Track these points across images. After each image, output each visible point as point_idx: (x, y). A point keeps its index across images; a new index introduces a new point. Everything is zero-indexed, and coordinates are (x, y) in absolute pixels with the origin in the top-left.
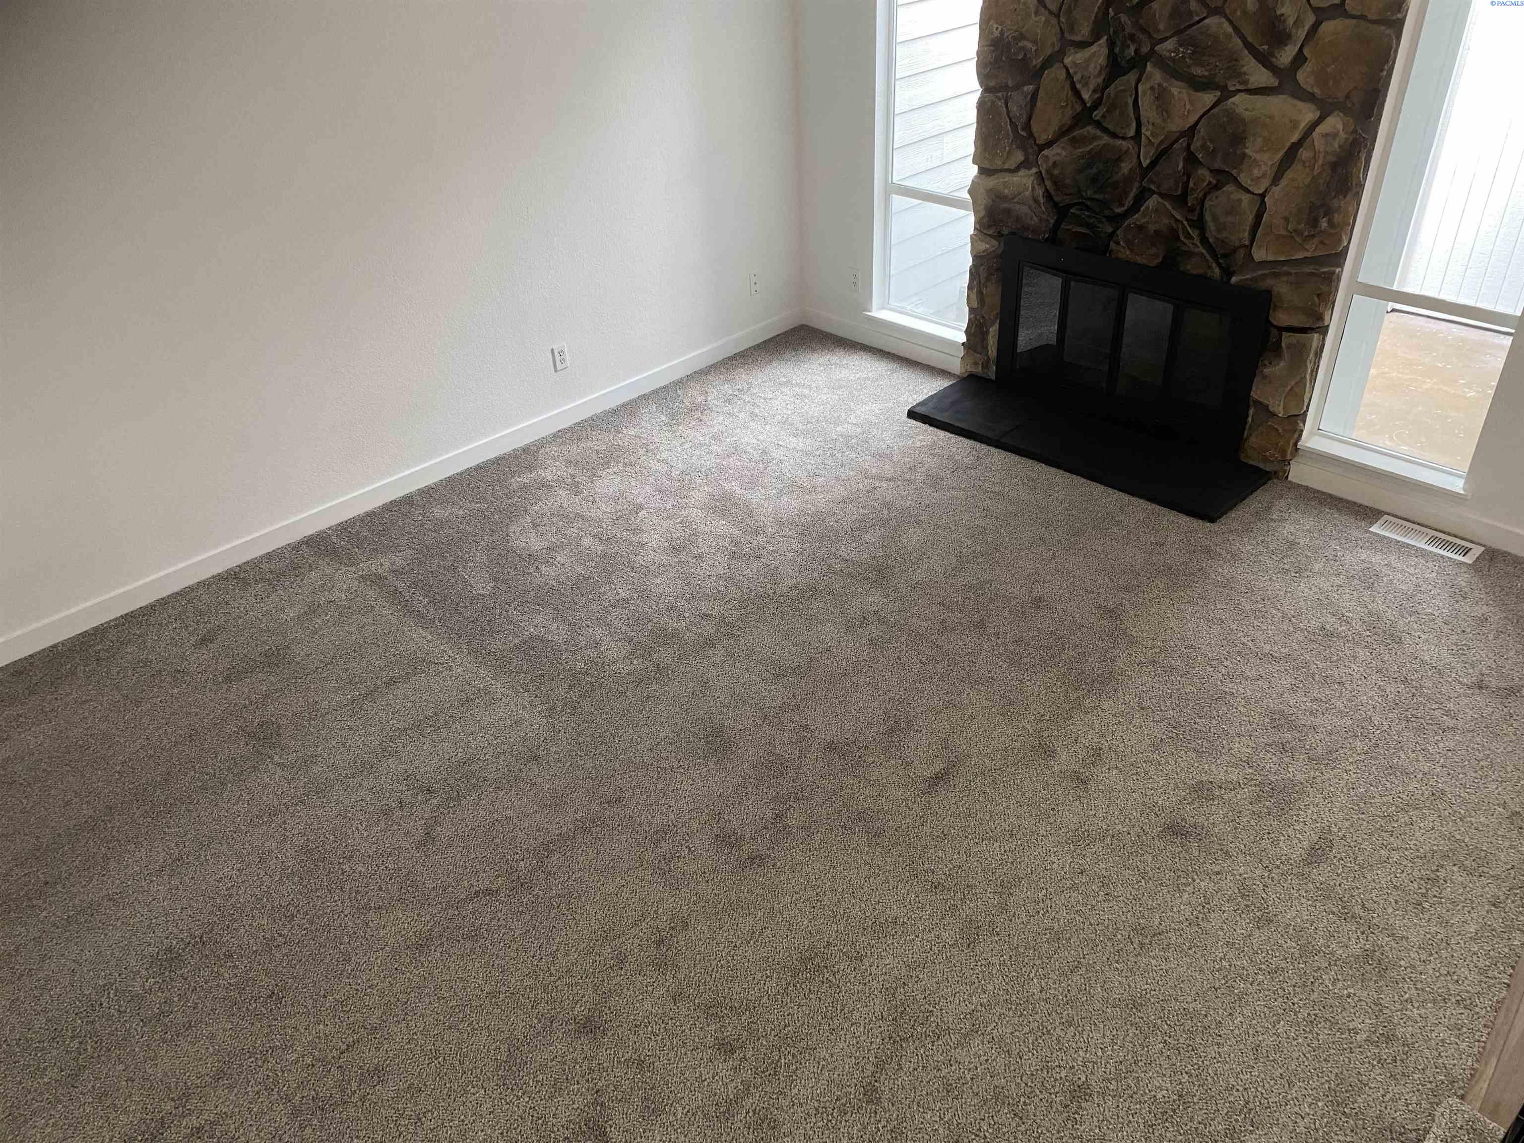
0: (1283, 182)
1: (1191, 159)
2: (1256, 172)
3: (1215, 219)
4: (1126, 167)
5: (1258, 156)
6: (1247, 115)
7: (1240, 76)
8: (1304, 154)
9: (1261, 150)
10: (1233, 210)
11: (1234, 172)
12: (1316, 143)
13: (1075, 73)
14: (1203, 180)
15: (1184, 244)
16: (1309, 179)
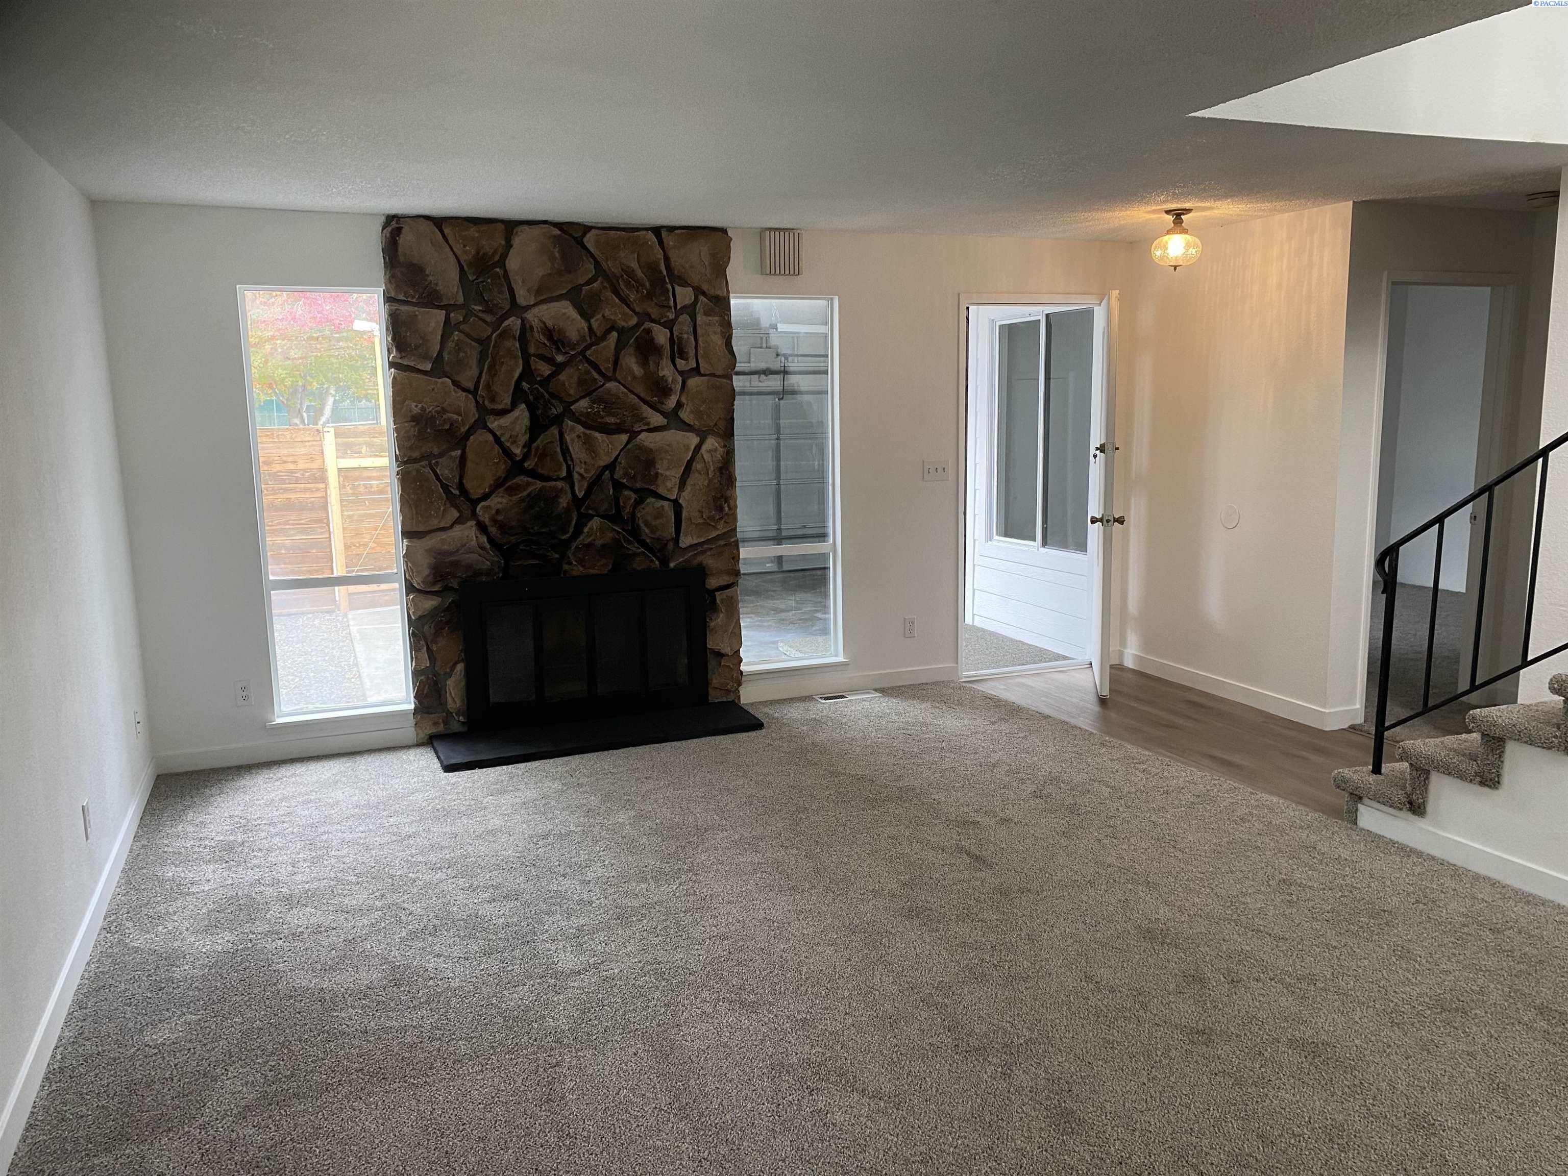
0: (688, 488)
1: (618, 486)
2: (669, 484)
3: (647, 524)
4: (564, 501)
5: (668, 473)
6: (652, 446)
7: (642, 419)
8: (698, 466)
9: (668, 469)
10: (659, 514)
11: (653, 488)
12: (705, 457)
13: (502, 434)
14: (630, 499)
15: (628, 549)
16: (707, 482)
